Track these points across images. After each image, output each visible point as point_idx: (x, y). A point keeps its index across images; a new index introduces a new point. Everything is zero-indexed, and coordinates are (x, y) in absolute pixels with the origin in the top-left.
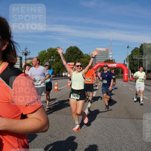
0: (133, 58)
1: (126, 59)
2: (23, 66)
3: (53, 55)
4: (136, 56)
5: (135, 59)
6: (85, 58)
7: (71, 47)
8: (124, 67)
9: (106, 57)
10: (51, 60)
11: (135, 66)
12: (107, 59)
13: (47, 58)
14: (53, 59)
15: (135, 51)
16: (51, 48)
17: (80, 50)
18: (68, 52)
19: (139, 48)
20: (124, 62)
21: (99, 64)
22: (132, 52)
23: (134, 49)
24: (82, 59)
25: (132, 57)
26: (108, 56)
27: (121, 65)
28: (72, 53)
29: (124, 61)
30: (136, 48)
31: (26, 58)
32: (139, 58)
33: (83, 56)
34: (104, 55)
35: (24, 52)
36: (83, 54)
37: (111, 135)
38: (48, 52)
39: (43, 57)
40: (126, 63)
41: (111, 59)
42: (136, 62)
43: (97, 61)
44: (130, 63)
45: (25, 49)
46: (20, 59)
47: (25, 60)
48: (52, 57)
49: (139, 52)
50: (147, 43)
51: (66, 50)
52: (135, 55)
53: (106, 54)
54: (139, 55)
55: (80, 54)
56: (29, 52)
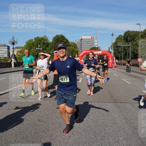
0: (118, 45)
1: (111, 46)
2: (11, 55)
3: (40, 44)
4: (120, 44)
5: (119, 46)
6: (71, 46)
7: (57, 36)
8: (108, 54)
9: (92, 45)
10: (38, 48)
11: (119, 53)
12: (93, 46)
13: (34, 46)
14: (40, 48)
15: (119, 38)
16: (38, 37)
17: (66, 38)
18: (55, 40)
19: (123, 35)
20: (109, 50)
21: (84, 52)
22: (116, 39)
23: (118, 36)
24: (69, 47)
25: (116, 44)
26: (94, 44)
27: (106, 52)
28: (58, 42)
29: (109, 48)
30: (120, 36)
31: (13, 47)
32: (123, 45)
33: (69, 44)
34: (89, 43)
35: (11, 42)
36: (69, 43)
37: (95, 118)
38: (35, 41)
39: (30, 46)
40: (111, 50)
41: (96, 47)
42: (120, 49)
43: (83, 49)
44: (115, 50)
45: (12, 39)
46: (7, 48)
47: (12, 50)
48: (39, 46)
49: (123, 39)
50: (131, 31)
51: (52, 39)
52: (119, 42)
53: (91, 42)
54: (123, 42)
55: (66, 43)
56: (16, 41)
